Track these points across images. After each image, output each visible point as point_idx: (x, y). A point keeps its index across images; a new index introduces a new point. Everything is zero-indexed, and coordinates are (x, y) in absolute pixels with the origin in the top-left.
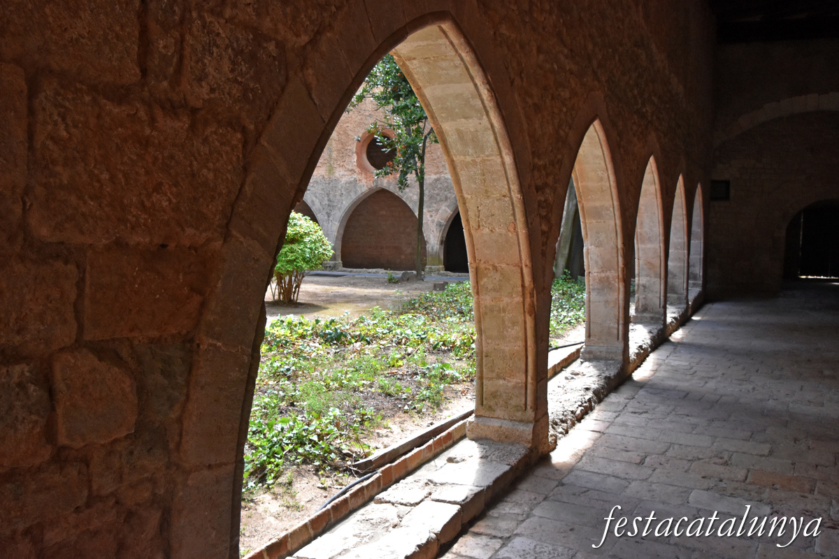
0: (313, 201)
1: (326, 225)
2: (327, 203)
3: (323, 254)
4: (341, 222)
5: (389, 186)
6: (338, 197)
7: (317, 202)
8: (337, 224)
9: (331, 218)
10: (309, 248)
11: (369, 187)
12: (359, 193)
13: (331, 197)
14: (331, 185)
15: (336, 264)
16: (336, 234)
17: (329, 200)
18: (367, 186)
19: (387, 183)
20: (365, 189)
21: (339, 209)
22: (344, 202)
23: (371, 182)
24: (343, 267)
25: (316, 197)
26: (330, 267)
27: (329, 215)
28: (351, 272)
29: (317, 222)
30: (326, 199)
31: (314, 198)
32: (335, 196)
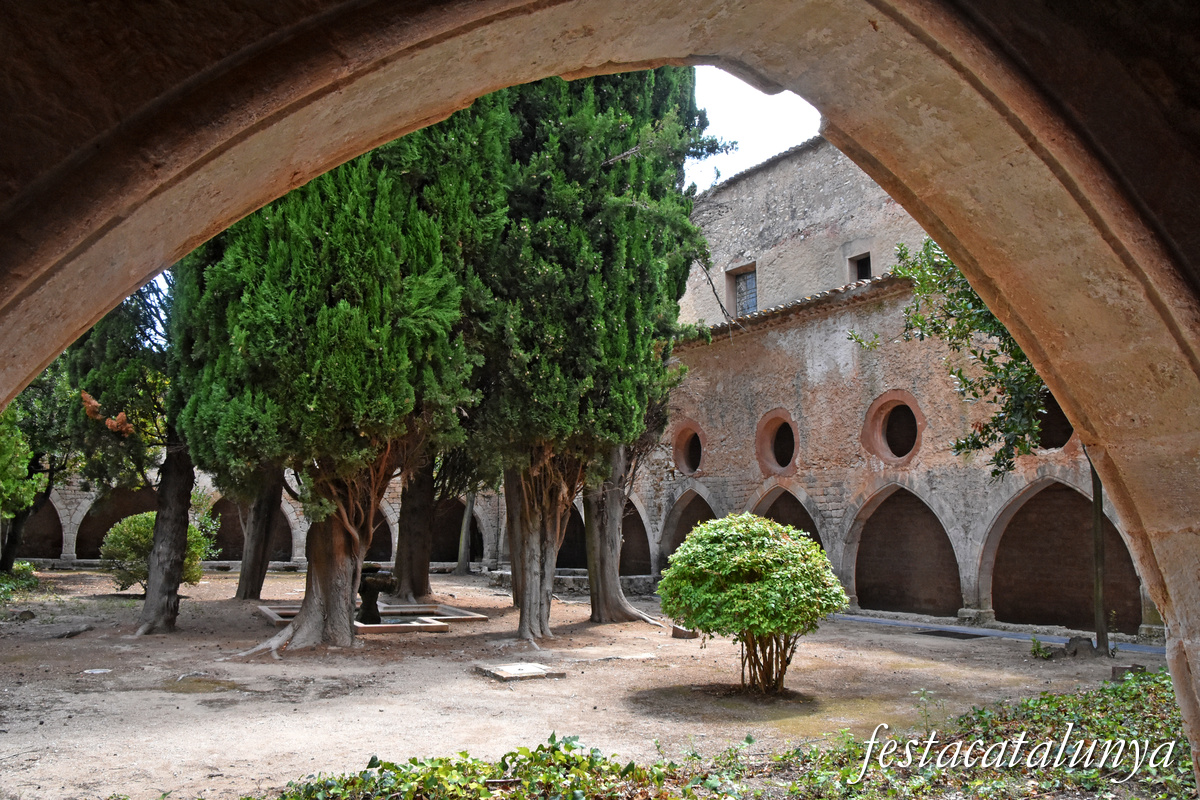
0: (941, 507)
1: (963, 546)
2: (963, 509)
3: (810, 604)
4: (987, 541)
5: (1065, 476)
6: (980, 499)
7: (947, 508)
8: (979, 546)
9: (970, 536)
10: (779, 591)
11: (1031, 479)
12: (1015, 490)
13: (969, 499)
14: (968, 479)
15: (980, 613)
16: (979, 561)
17: (967, 505)
18: (1027, 479)
19: (1061, 471)
20: (1023, 484)
21: (983, 520)
22: (990, 507)
23: (1034, 470)
24: (997, 619)
25: (946, 500)
26: (970, 618)
27: (966, 529)
28: (1004, 629)
29: (820, 542)
30: (962, 502)
31: (943, 502)
32: (975, 496)
